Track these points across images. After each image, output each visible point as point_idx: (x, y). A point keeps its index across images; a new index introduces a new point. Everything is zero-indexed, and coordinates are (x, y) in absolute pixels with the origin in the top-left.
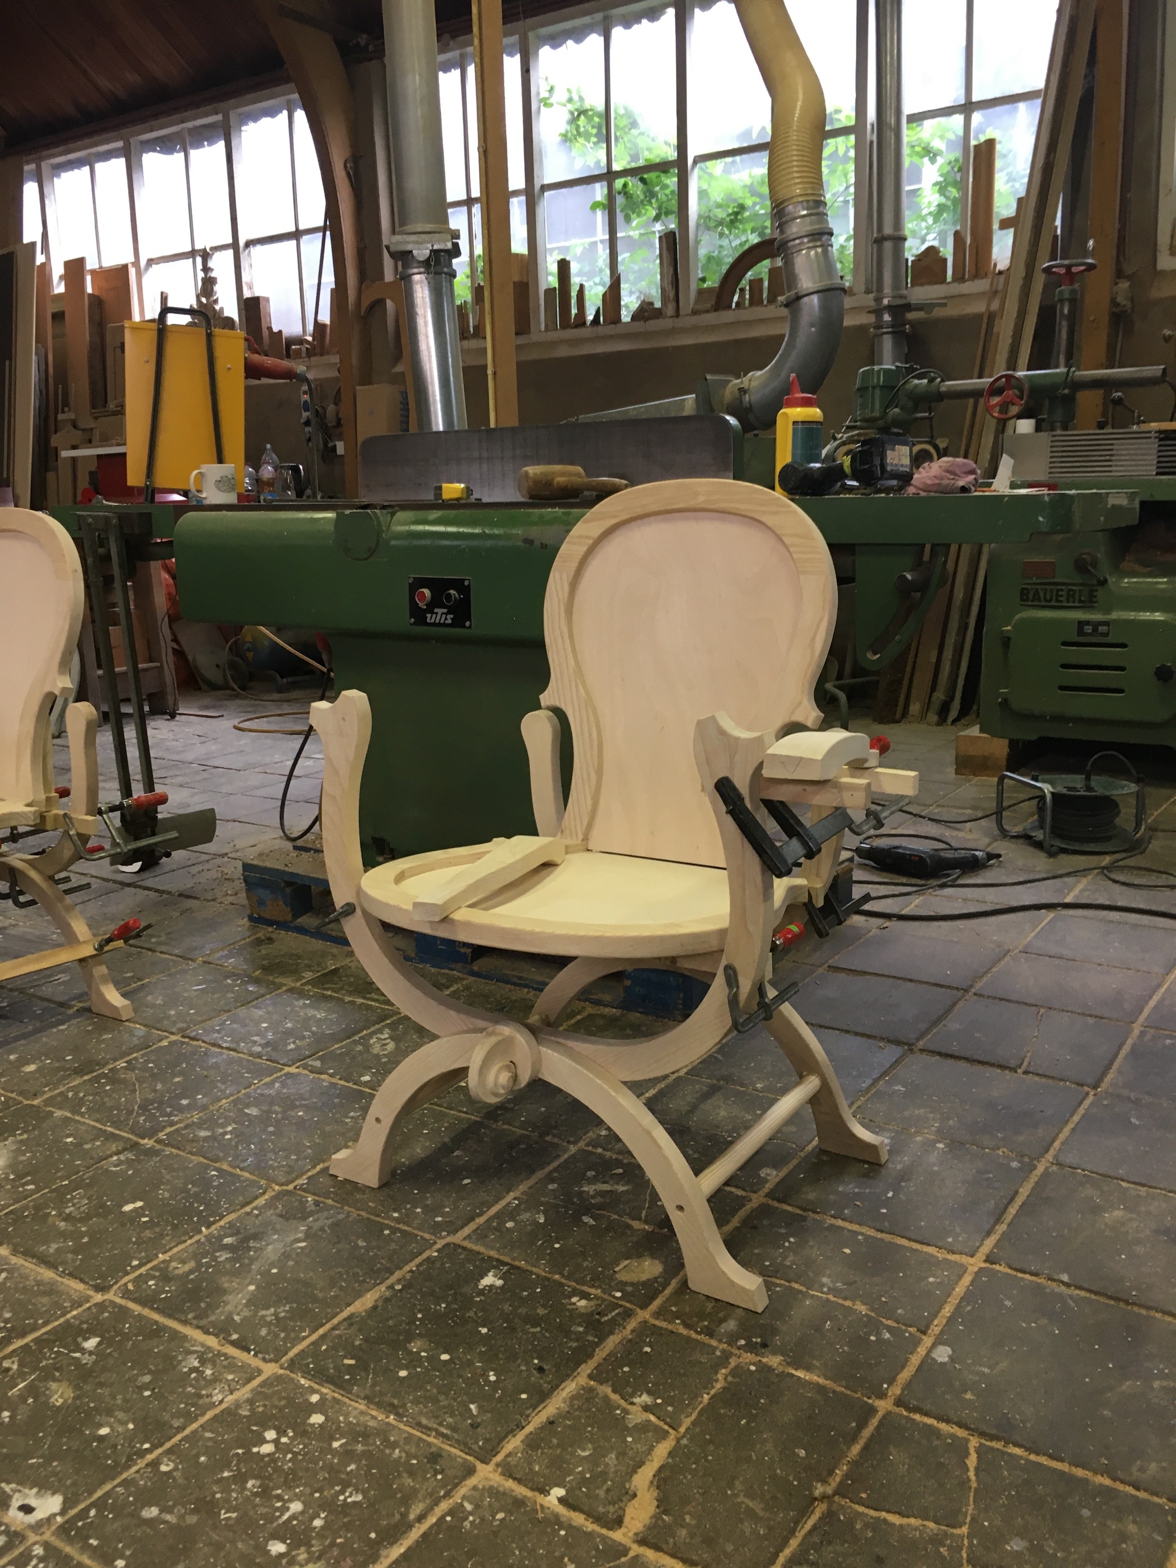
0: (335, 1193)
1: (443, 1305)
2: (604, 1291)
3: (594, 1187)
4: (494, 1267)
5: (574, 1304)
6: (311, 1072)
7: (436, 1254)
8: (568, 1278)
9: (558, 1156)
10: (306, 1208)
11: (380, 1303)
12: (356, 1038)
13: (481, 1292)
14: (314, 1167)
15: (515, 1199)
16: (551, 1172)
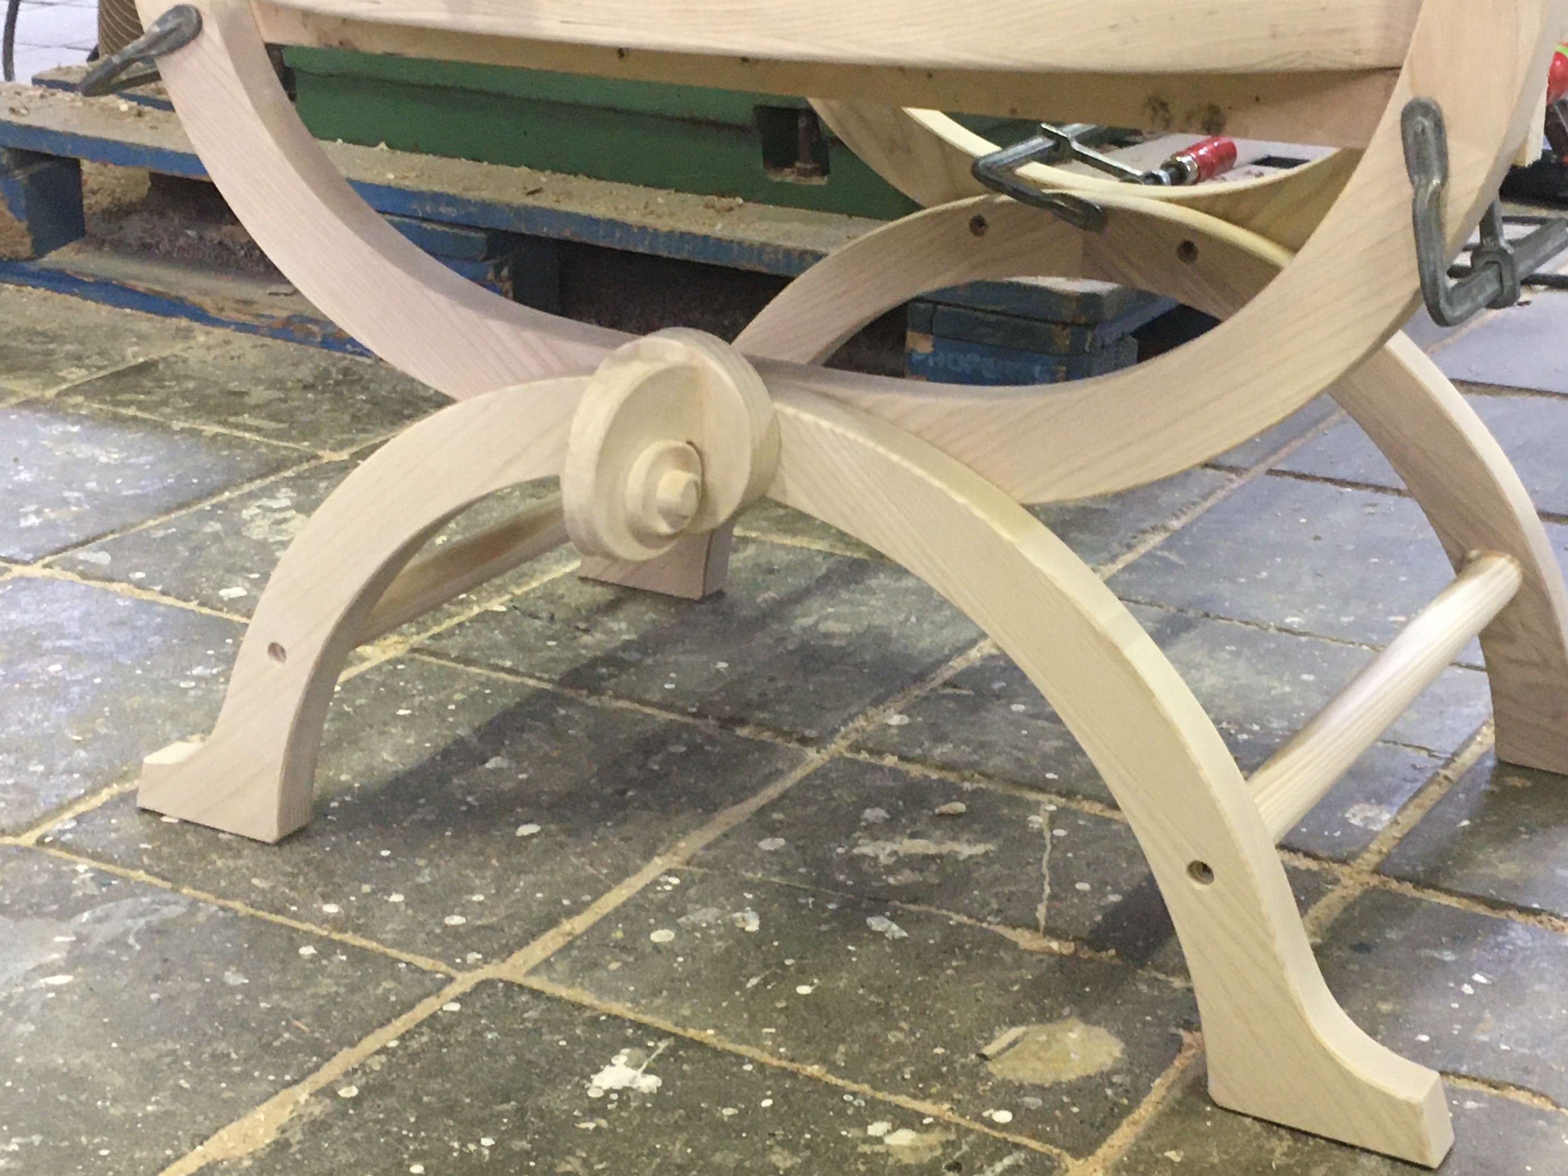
0: (155, 854)
1: (487, 1142)
2: (958, 1106)
3: (890, 847)
4: (627, 1043)
5: (879, 1140)
6: (84, 575)
7: (456, 1007)
8: (850, 1072)
9: (776, 775)
10: (71, 889)
11: (296, 1136)
12: (207, 505)
13: (597, 1108)
14: (93, 792)
15: (670, 873)
16: (762, 811)
